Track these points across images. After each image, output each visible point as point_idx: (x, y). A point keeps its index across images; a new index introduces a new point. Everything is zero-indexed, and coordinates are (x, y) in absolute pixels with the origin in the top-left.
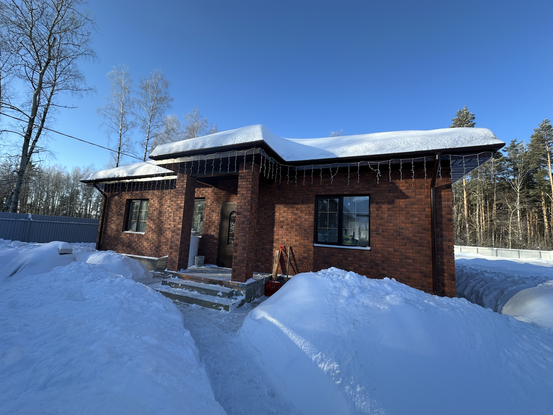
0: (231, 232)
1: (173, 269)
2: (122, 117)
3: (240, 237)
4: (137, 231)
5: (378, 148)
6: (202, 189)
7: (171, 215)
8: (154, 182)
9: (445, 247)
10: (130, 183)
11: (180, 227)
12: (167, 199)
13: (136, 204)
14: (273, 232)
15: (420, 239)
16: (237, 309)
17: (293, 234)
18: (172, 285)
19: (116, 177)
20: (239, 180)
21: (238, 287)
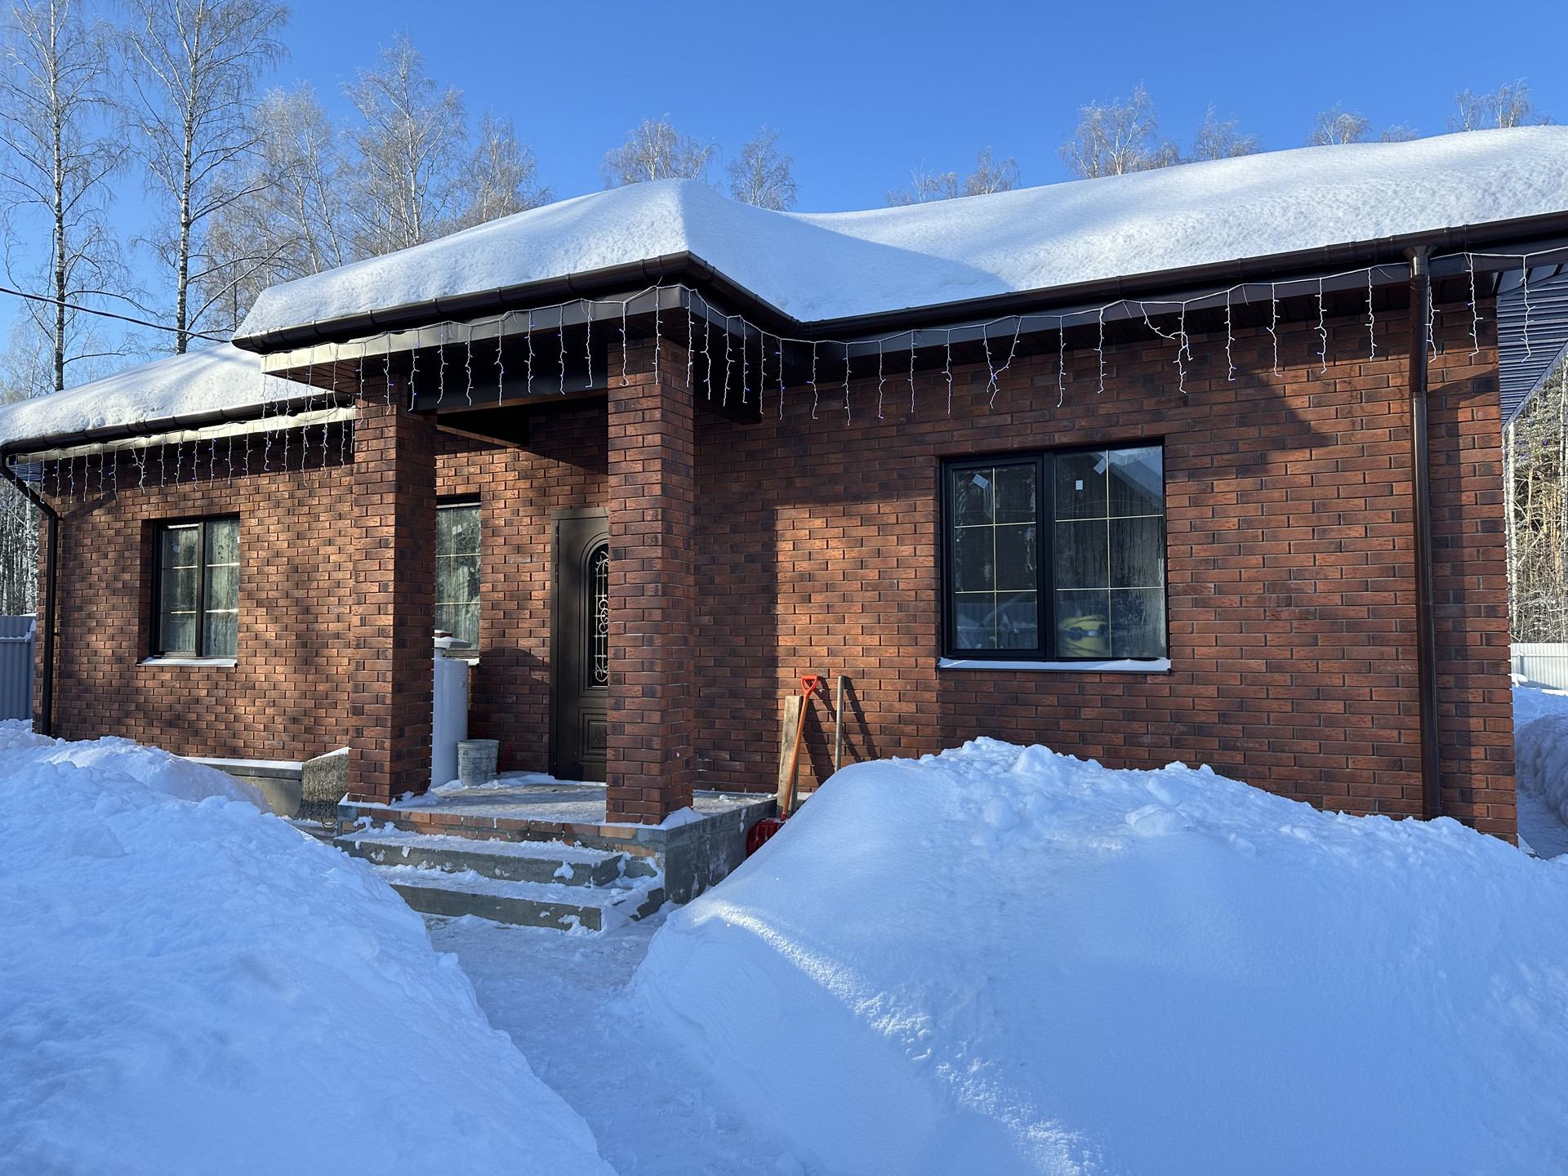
0: (599, 633)
1: (372, 795)
2: (58, 127)
3: (631, 649)
4: (200, 654)
5: (1178, 241)
6: (462, 457)
7: (339, 575)
8: (257, 439)
9: (1473, 638)
10: (154, 450)
11: (387, 623)
12: (316, 511)
13: (187, 538)
14: (771, 621)
15: (1373, 613)
16: (633, 923)
17: (854, 624)
18: (373, 855)
19: (90, 428)
20: (612, 419)
21: (633, 842)
